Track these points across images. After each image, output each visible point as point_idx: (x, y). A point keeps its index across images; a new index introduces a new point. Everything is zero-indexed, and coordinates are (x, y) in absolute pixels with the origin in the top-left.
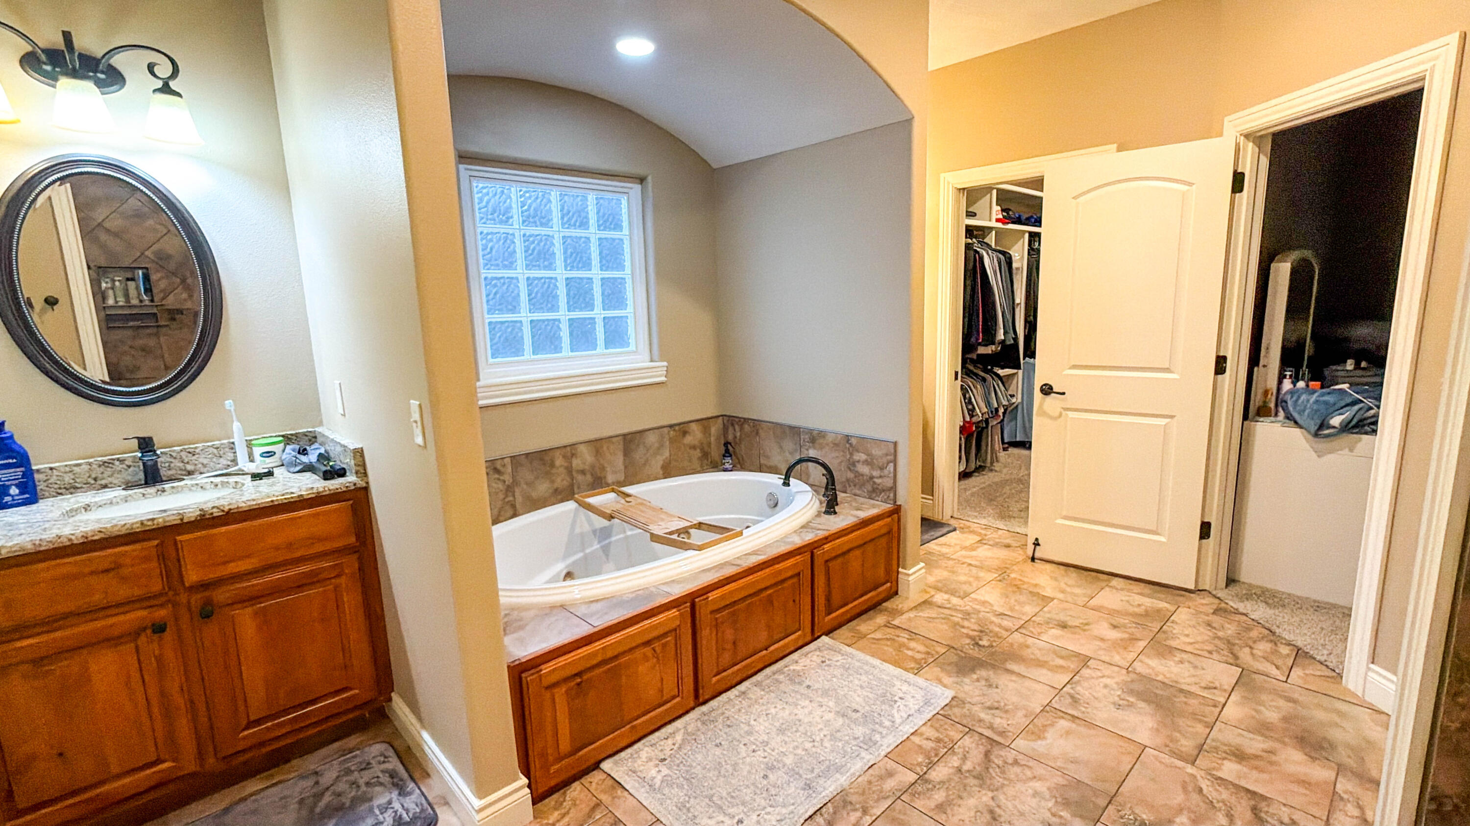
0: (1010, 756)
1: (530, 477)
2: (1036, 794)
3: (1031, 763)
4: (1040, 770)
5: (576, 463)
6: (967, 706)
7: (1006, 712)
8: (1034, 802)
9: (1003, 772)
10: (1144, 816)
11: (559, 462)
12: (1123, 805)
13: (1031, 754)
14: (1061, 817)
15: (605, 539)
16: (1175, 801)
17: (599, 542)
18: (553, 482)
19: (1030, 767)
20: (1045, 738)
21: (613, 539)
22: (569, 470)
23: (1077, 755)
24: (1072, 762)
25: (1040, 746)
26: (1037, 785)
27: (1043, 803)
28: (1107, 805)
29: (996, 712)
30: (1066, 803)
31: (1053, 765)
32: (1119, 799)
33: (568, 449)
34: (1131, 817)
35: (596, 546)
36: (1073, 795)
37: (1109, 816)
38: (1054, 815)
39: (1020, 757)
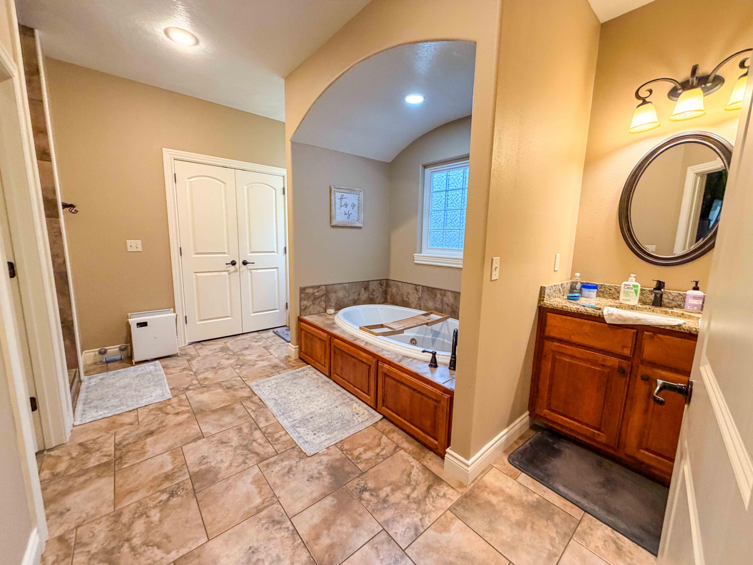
0: (250, 463)
1: (427, 297)
2: (222, 461)
3: (240, 469)
4: (233, 470)
5: (445, 299)
6: (298, 460)
7: (283, 475)
8: (219, 458)
9: (242, 455)
10: (174, 499)
11: (439, 296)
12: (187, 494)
13: (246, 471)
14: (204, 464)
15: (435, 337)
16: (166, 523)
17: (432, 336)
18: (435, 303)
19: (238, 467)
20: (252, 483)
21: (438, 338)
22: (442, 302)
23: (230, 493)
24: (228, 487)
25: (249, 479)
26: (226, 464)
27: (215, 461)
28: (193, 487)
29: (286, 470)
30: (208, 471)
31: (233, 477)
32: (191, 494)
33: (443, 291)
34: (179, 493)
35: (430, 337)
36: (210, 476)
37: (187, 484)
38: (207, 462)
39: (246, 466)
